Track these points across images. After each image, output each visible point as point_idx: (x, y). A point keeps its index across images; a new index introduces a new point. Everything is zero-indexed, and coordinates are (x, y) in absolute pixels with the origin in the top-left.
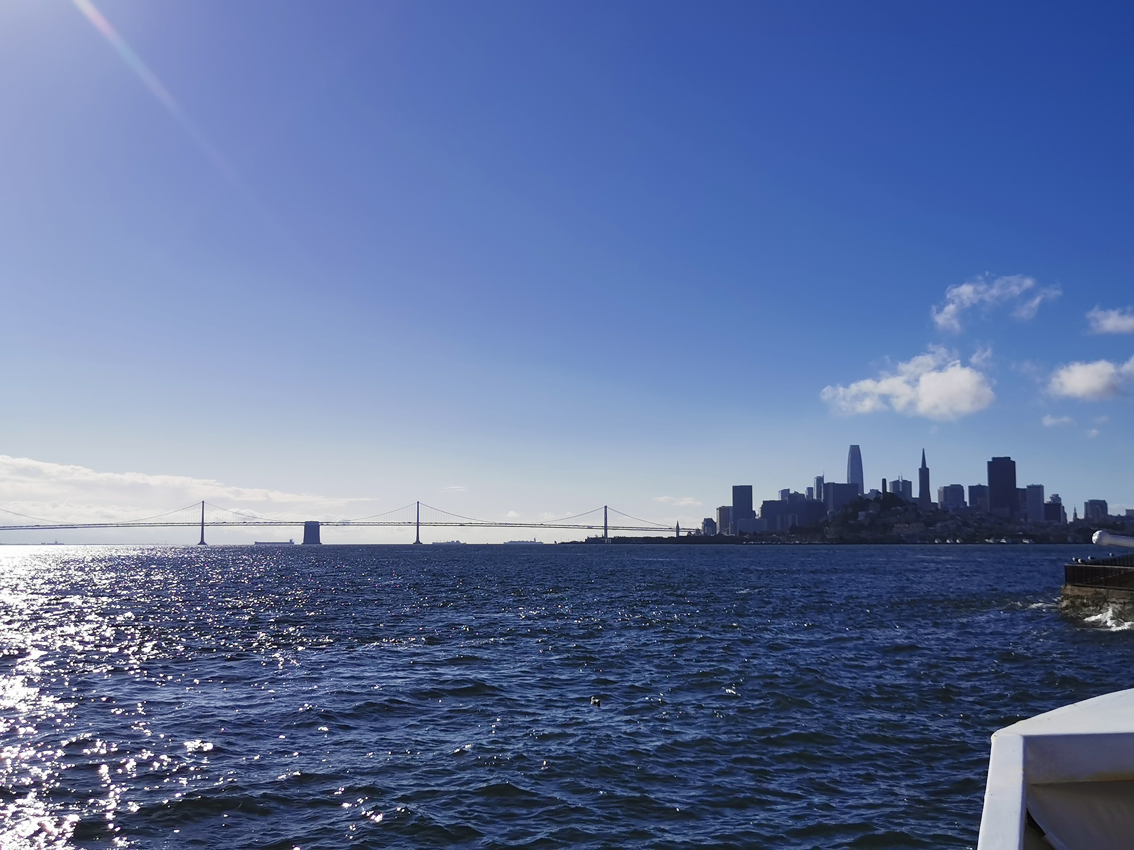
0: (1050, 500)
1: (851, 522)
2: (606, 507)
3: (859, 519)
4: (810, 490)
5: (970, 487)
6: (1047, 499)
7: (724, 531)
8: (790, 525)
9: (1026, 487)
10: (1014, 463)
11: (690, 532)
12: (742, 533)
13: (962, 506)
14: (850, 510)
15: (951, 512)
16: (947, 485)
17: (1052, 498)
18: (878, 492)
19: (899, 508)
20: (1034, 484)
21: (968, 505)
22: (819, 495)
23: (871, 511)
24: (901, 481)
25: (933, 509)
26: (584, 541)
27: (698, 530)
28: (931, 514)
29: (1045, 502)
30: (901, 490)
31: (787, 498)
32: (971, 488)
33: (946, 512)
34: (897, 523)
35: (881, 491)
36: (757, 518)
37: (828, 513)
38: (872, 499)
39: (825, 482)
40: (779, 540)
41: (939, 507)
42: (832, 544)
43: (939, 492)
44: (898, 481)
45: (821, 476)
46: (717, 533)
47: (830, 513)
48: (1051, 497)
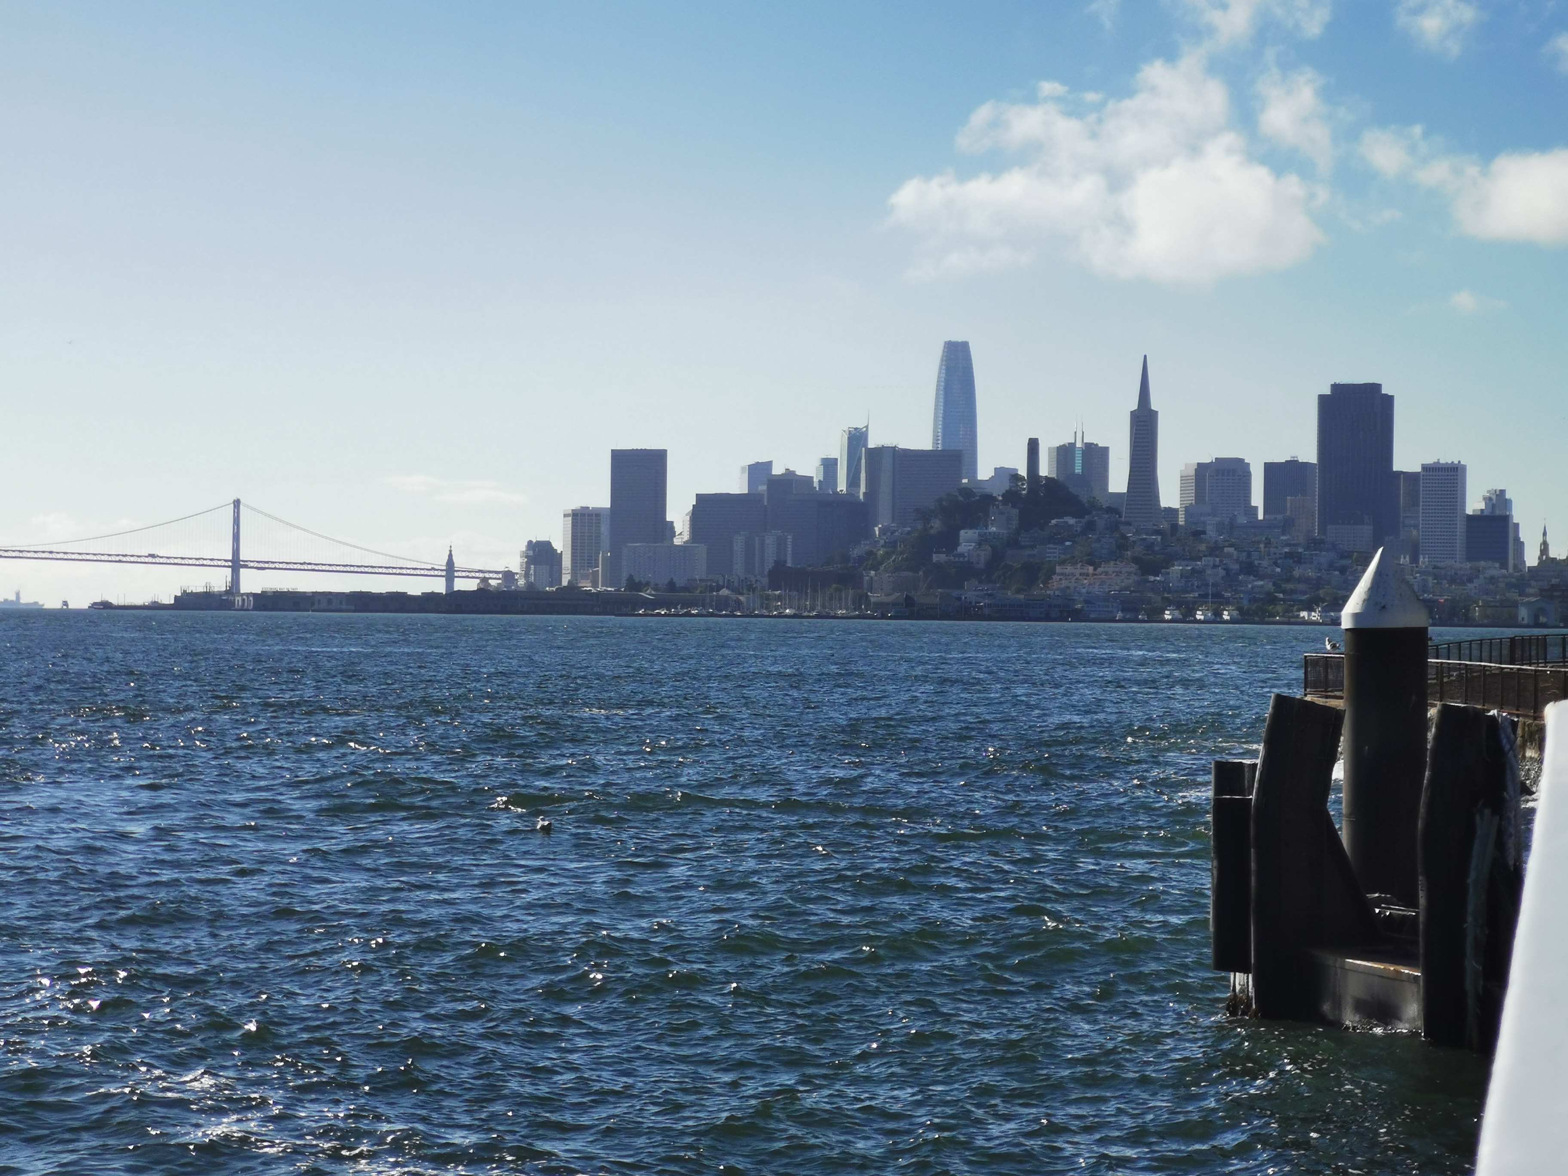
0: (1482, 506)
1: (938, 558)
2: (237, 503)
3: (961, 549)
4: (829, 465)
5: (1267, 465)
6: (1474, 504)
7: (585, 577)
8: (769, 564)
9: (1419, 469)
10: (1389, 401)
11: (484, 580)
12: (634, 585)
13: (1242, 520)
14: (936, 525)
15: (1211, 533)
16: (1207, 460)
17: (1488, 500)
18: (1015, 477)
19: (1071, 521)
20: (1442, 461)
21: (1261, 516)
22: (853, 481)
23: (994, 529)
24: (1079, 445)
25: (1164, 525)
26: (172, 602)
27: (508, 575)
28: (1159, 538)
29: (1469, 511)
30: (1078, 470)
31: (763, 488)
32: (1271, 469)
33: (1198, 534)
34: (1062, 563)
35: (1023, 472)
36: (677, 541)
37: (876, 529)
38: (998, 492)
39: (871, 445)
40: (739, 605)
41: (1181, 521)
42: (884, 617)
43: (1183, 479)
44: (1072, 445)
45: (860, 425)
46: (565, 583)
47: (883, 531)
48: (1485, 499)
